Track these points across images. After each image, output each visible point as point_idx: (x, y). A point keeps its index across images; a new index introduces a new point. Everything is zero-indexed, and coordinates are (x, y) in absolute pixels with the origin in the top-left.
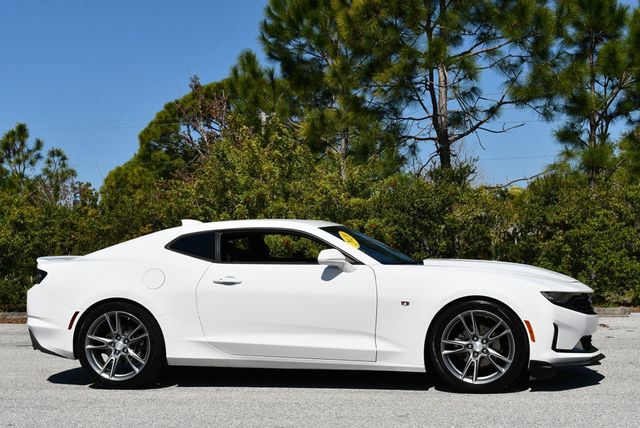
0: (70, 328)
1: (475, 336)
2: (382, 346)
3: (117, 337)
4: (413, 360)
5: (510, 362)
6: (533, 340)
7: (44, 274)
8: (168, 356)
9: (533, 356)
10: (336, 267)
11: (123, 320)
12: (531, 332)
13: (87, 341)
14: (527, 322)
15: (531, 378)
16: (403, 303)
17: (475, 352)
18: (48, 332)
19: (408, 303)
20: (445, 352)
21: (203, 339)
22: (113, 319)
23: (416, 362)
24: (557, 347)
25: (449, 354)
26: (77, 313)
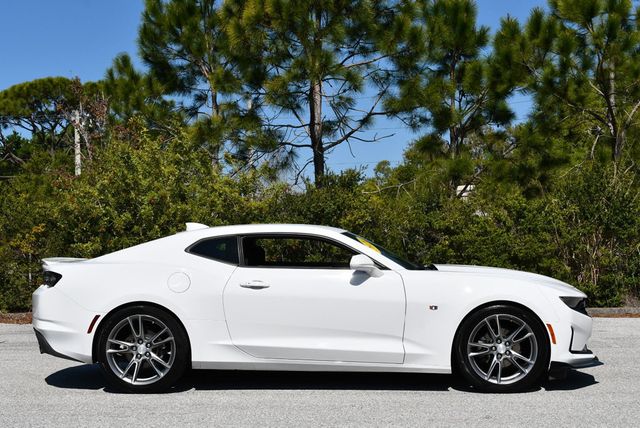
0: (89, 331)
1: (498, 338)
2: (411, 349)
3: (140, 341)
4: (440, 362)
5: (533, 362)
6: (554, 342)
7: (58, 277)
8: (193, 360)
9: (554, 358)
10: (364, 272)
11: (147, 324)
12: (553, 335)
13: (108, 345)
14: (549, 326)
15: (551, 378)
16: (431, 308)
17: (498, 354)
18: (61, 336)
19: (436, 308)
20: (472, 354)
21: (230, 343)
22: (136, 322)
23: (443, 364)
24: (572, 349)
25: (474, 356)
26: (97, 317)
